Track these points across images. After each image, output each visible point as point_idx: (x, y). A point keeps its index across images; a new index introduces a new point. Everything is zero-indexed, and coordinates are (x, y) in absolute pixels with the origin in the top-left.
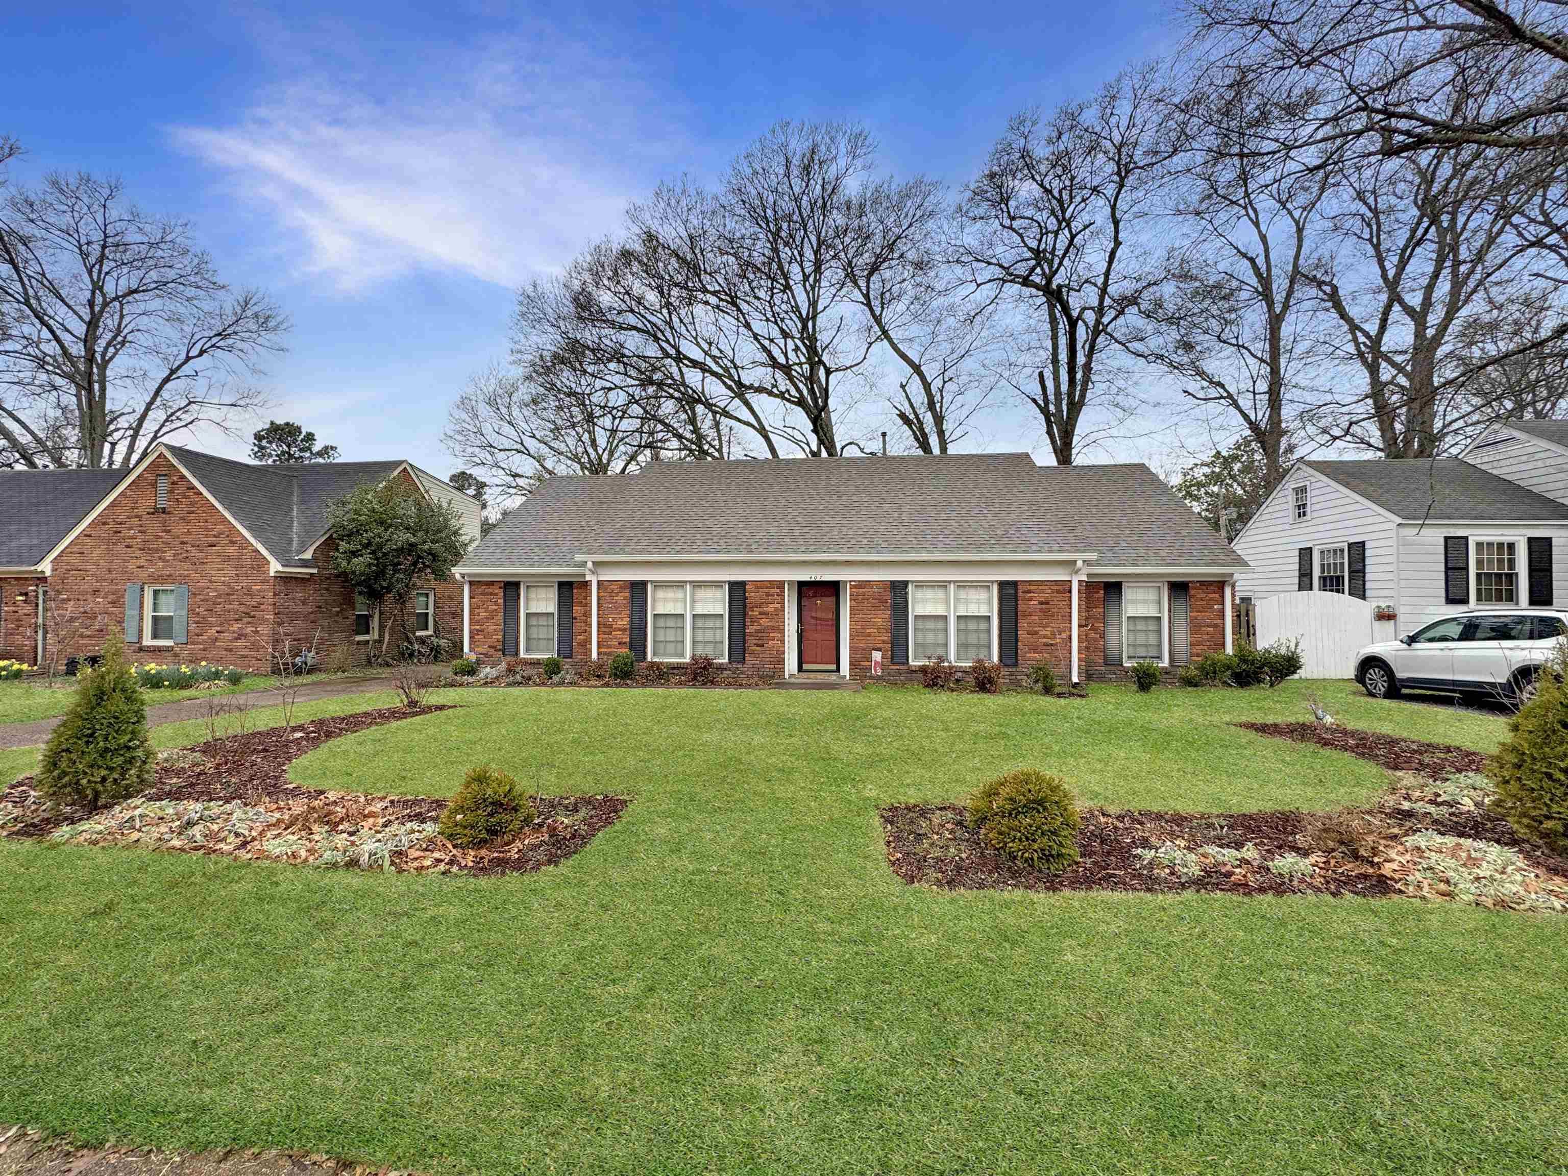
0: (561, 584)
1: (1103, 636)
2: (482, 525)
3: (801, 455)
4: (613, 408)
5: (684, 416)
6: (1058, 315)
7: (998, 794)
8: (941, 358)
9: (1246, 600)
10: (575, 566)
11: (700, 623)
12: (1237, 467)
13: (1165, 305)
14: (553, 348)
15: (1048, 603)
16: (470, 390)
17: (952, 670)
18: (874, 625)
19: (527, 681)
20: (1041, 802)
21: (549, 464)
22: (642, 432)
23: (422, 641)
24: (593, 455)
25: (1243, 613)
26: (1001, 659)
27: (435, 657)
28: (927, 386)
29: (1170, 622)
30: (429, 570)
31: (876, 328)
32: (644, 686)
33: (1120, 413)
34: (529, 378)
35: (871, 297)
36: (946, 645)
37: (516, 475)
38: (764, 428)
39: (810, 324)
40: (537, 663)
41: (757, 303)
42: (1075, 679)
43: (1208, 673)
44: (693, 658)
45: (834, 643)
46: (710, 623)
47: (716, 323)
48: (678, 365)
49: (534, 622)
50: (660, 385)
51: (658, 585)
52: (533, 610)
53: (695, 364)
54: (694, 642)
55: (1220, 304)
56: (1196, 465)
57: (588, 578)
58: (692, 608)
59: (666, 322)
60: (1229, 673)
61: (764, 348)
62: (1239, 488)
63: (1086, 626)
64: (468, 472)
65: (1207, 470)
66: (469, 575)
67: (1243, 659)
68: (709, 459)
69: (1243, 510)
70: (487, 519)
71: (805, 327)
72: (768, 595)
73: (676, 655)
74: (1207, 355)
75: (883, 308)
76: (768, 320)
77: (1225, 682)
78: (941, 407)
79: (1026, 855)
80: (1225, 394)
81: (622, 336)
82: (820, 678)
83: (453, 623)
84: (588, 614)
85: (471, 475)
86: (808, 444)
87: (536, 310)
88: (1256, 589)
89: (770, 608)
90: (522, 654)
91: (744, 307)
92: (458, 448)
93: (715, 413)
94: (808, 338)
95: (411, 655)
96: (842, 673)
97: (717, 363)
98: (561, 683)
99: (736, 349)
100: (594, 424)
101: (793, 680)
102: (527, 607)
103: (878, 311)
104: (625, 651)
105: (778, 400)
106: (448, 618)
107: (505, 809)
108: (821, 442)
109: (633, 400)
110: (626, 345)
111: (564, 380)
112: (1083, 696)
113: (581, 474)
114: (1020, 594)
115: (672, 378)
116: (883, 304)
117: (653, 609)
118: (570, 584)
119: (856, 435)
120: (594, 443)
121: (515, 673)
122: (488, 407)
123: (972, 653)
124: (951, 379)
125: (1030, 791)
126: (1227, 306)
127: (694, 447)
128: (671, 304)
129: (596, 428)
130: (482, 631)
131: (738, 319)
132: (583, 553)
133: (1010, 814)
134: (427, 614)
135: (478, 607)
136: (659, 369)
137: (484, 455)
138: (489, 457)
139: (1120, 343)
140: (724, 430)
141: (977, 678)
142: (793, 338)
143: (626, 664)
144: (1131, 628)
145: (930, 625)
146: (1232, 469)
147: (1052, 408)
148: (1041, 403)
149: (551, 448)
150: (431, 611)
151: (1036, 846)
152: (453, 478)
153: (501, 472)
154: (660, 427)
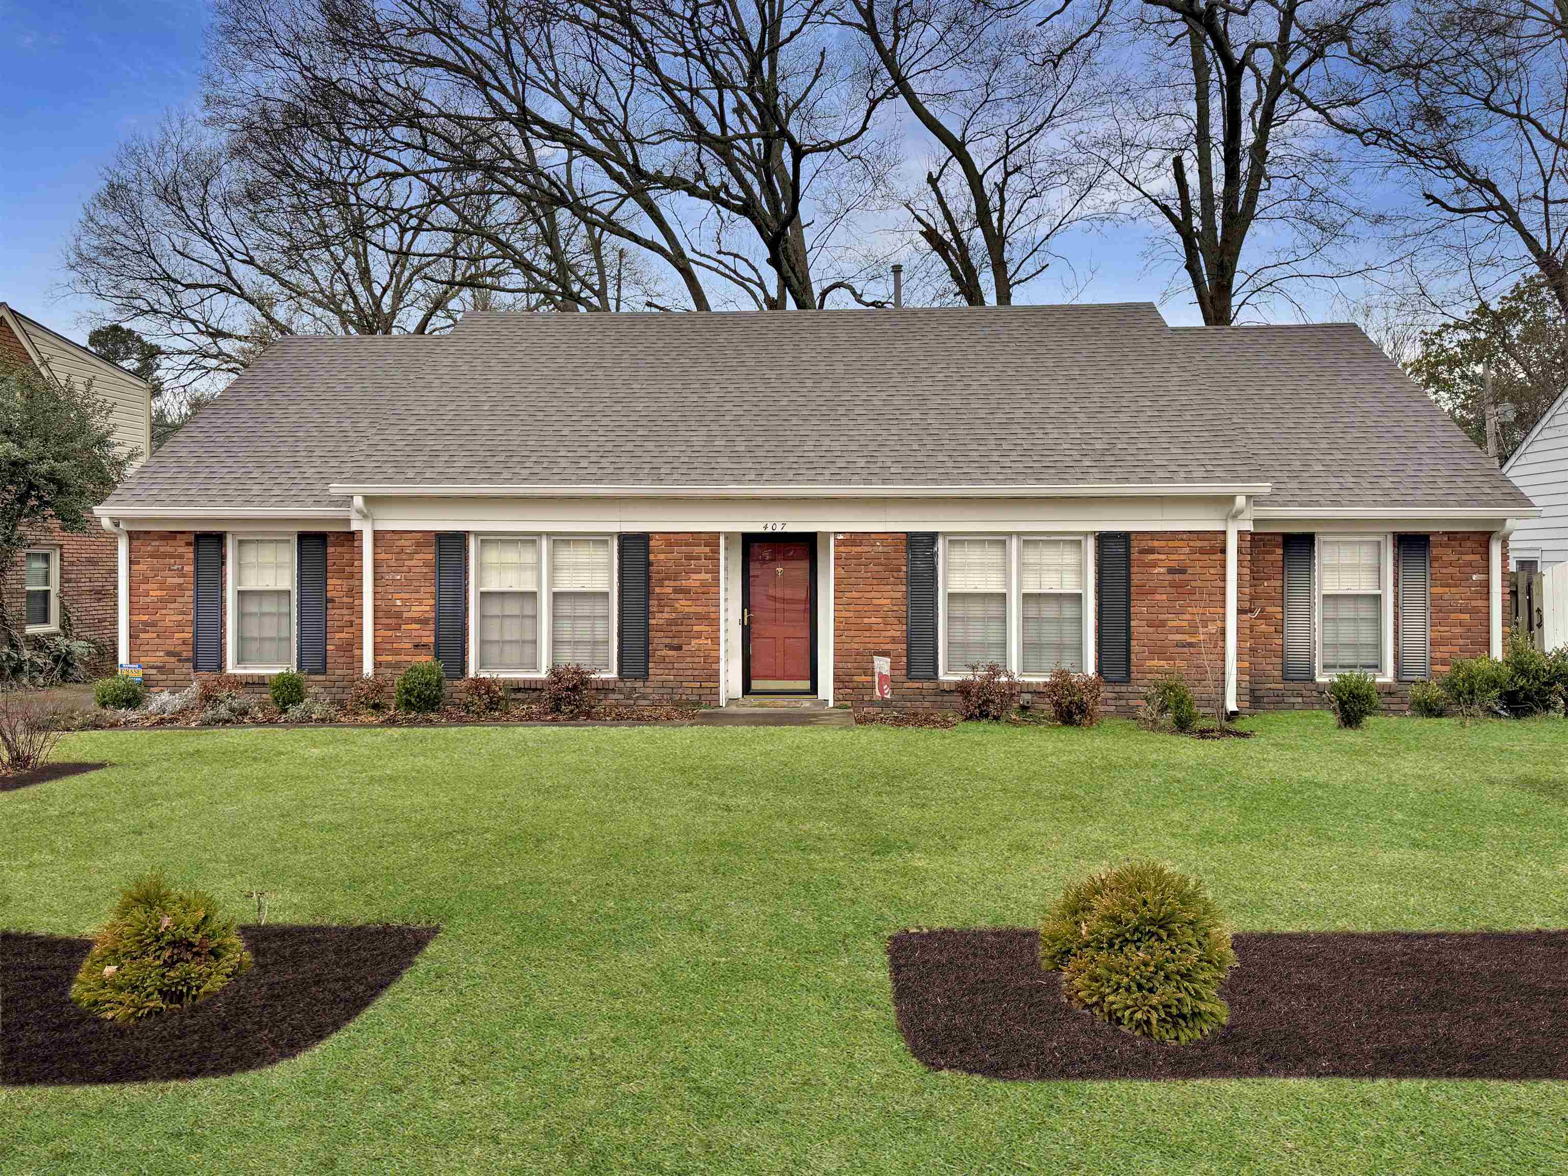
0: (303, 537)
1: (1280, 631)
2: (153, 426)
3: (749, 306)
4: (402, 211)
5: (533, 229)
6: (1209, 55)
7: (1090, 909)
8: (1001, 130)
9: (1528, 566)
10: (332, 503)
11: (566, 608)
12: (1516, 331)
13: (1395, 42)
14: (286, 97)
15: (1182, 571)
16: (127, 173)
17: (1013, 690)
18: (877, 609)
19: (239, 716)
20: (1163, 923)
21: (280, 313)
22: (456, 257)
23: (38, 643)
24: (363, 298)
25: (1522, 591)
26: (1100, 671)
27: (64, 674)
28: (975, 180)
29: (1396, 605)
30: (50, 511)
31: (886, 74)
32: (461, 721)
33: (1315, 235)
34: (239, 152)
35: (877, 15)
36: (1003, 645)
37: (217, 334)
38: (682, 255)
39: (765, 64)
40: (258, 683)
41: (666, 20)
42: (1231, 706)
43: (1460, 694)
44: (554, 671)
45: (806, 643)
46: (584, 608)
47: (593, 59)
48: (522, 133)
49: (252, 607)
50: (490, 169)
51: (488, 539)
52: (251, 584)
53: (554, 133)
54: (556, 643)
55: (1489, 41)
56: (1446, 326)
57: (354, 527)
58: (552, 581)
59: (499, 52)
60: (1495, 693)
61: (680, 104)
62: (1519, 369)
63: (1251, 611)
64: (125, 326)
65: (1464, 335)
66: (130, 521)
67: (1521, 669)
68: (582, 309)
69: (1526, 407)
70: (161, 415)
71: (756, 68)
72: (689, 558)
73: (521, 666)
74: (1466, 133)
75: (897, 38)
76: (687, 54)
77: (1489, 709)
78: (1001, 219)
79: (1139, 1015)
80: (1496, 202)
81: (416, 77)
82: (782, 704)
83: (98, 609)
84: (356, 592)
85: (130, 332)
86: (762, 286)
87: (252, 25)
88: (1545, 545)
89: (695, 580)
90: (231, 668)
91: (645, 29)
92: (105, 281)
93: (591, 224)
94: (762, 90)
95: (17, 670)
96: (821, 695)
97: (594, 131)
98: (305, 721)
99: (631, 105)
100: (366, 241)
101: (733, 709)
102: (239, 580)
103: (888, 44)
104: (425, 659)
105: (707, 204)
106: (87, 602)
107: (197, 954)
108: (785, 282)
109: (437, 197)
110: (426, 94)
111: (307, 156)
112: (1244, 735)
113: (340, 332)
114: (1135, 556)
115: (512, 158)
116: (896, 28)
117: (480, 581)
118: (322, 537)
119: (848, 269)
120: (365, 274)
121: (217, 701)
122: (162, 205)
123: (1049, 661)
124: (1018, 169)
125: (1145, 903)
126: (1501, 45)
127: (553, 287)
128: (509, 20)
129: (370, 248)
130: (155, 625)
131: (632, 51)
132: (348, 480)
133: (1111, 945)
134: (47, 593)
135: (146, 581)
136: (487, 140)
137: (157, 295)
138: (166, 299)
139: (1315, 108)
140: (610, 257)
141: (1058, 704)
142: (734, 88)
143: (428, 684)
144: (1330, 614)
145: (976, 610)
146: (1507, 335)
147: (1196, 222)
148: (1177, 212)
149: (283, 283)
150: (54, 588)
151: (1154, 1000)
152: (96, 338)
153: (188, 327)
154: (489, 248)
